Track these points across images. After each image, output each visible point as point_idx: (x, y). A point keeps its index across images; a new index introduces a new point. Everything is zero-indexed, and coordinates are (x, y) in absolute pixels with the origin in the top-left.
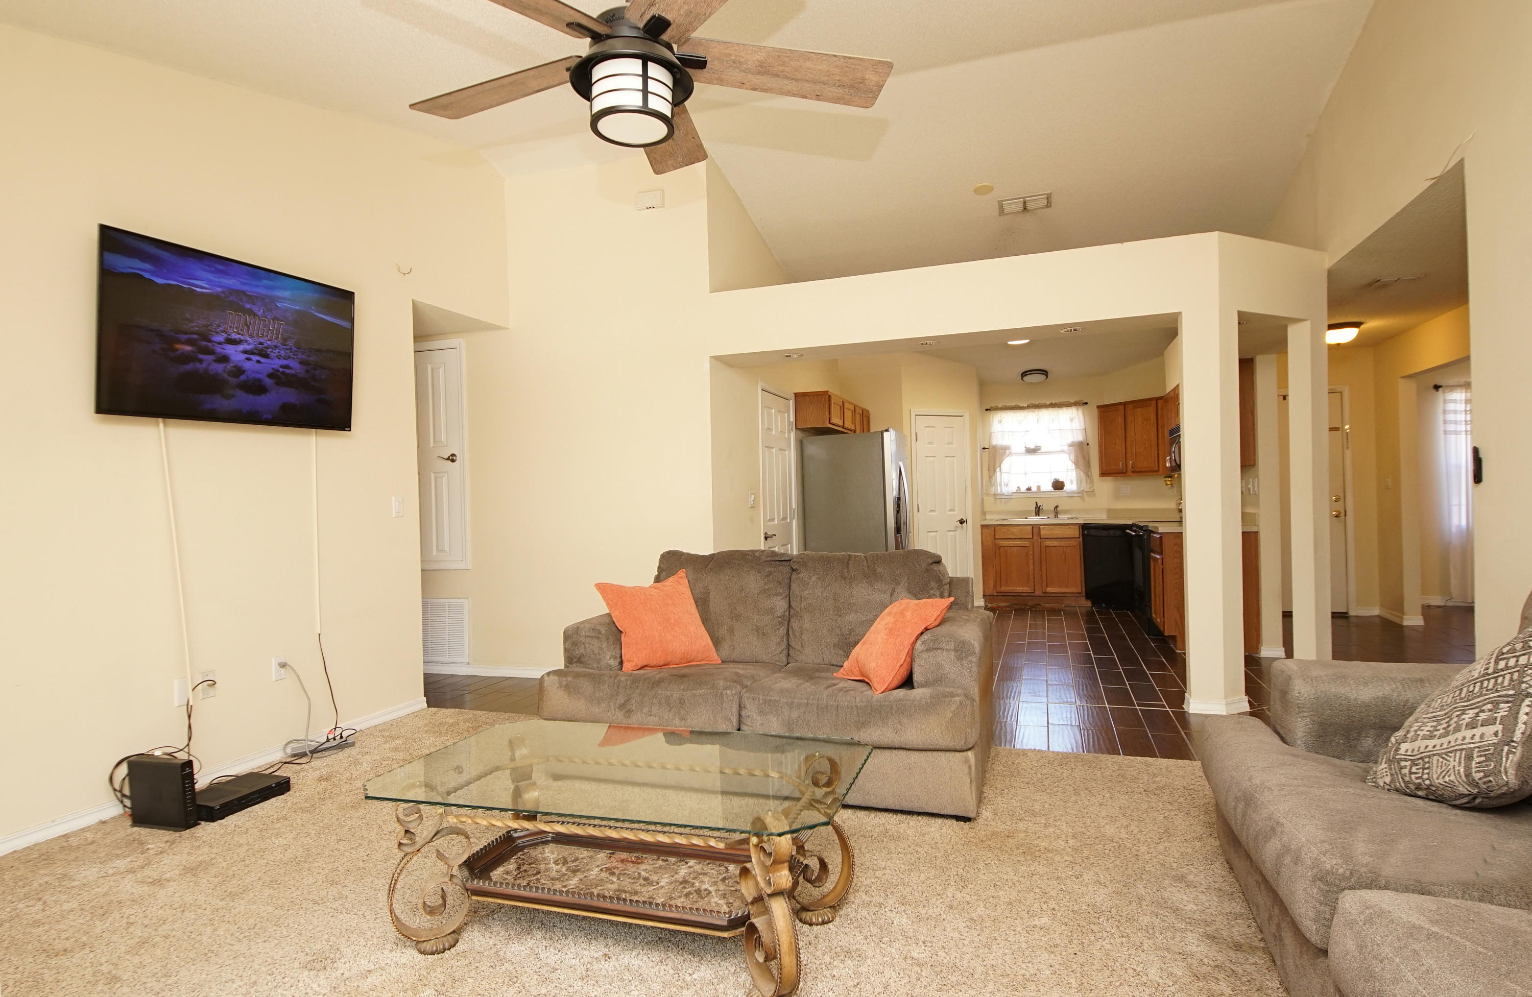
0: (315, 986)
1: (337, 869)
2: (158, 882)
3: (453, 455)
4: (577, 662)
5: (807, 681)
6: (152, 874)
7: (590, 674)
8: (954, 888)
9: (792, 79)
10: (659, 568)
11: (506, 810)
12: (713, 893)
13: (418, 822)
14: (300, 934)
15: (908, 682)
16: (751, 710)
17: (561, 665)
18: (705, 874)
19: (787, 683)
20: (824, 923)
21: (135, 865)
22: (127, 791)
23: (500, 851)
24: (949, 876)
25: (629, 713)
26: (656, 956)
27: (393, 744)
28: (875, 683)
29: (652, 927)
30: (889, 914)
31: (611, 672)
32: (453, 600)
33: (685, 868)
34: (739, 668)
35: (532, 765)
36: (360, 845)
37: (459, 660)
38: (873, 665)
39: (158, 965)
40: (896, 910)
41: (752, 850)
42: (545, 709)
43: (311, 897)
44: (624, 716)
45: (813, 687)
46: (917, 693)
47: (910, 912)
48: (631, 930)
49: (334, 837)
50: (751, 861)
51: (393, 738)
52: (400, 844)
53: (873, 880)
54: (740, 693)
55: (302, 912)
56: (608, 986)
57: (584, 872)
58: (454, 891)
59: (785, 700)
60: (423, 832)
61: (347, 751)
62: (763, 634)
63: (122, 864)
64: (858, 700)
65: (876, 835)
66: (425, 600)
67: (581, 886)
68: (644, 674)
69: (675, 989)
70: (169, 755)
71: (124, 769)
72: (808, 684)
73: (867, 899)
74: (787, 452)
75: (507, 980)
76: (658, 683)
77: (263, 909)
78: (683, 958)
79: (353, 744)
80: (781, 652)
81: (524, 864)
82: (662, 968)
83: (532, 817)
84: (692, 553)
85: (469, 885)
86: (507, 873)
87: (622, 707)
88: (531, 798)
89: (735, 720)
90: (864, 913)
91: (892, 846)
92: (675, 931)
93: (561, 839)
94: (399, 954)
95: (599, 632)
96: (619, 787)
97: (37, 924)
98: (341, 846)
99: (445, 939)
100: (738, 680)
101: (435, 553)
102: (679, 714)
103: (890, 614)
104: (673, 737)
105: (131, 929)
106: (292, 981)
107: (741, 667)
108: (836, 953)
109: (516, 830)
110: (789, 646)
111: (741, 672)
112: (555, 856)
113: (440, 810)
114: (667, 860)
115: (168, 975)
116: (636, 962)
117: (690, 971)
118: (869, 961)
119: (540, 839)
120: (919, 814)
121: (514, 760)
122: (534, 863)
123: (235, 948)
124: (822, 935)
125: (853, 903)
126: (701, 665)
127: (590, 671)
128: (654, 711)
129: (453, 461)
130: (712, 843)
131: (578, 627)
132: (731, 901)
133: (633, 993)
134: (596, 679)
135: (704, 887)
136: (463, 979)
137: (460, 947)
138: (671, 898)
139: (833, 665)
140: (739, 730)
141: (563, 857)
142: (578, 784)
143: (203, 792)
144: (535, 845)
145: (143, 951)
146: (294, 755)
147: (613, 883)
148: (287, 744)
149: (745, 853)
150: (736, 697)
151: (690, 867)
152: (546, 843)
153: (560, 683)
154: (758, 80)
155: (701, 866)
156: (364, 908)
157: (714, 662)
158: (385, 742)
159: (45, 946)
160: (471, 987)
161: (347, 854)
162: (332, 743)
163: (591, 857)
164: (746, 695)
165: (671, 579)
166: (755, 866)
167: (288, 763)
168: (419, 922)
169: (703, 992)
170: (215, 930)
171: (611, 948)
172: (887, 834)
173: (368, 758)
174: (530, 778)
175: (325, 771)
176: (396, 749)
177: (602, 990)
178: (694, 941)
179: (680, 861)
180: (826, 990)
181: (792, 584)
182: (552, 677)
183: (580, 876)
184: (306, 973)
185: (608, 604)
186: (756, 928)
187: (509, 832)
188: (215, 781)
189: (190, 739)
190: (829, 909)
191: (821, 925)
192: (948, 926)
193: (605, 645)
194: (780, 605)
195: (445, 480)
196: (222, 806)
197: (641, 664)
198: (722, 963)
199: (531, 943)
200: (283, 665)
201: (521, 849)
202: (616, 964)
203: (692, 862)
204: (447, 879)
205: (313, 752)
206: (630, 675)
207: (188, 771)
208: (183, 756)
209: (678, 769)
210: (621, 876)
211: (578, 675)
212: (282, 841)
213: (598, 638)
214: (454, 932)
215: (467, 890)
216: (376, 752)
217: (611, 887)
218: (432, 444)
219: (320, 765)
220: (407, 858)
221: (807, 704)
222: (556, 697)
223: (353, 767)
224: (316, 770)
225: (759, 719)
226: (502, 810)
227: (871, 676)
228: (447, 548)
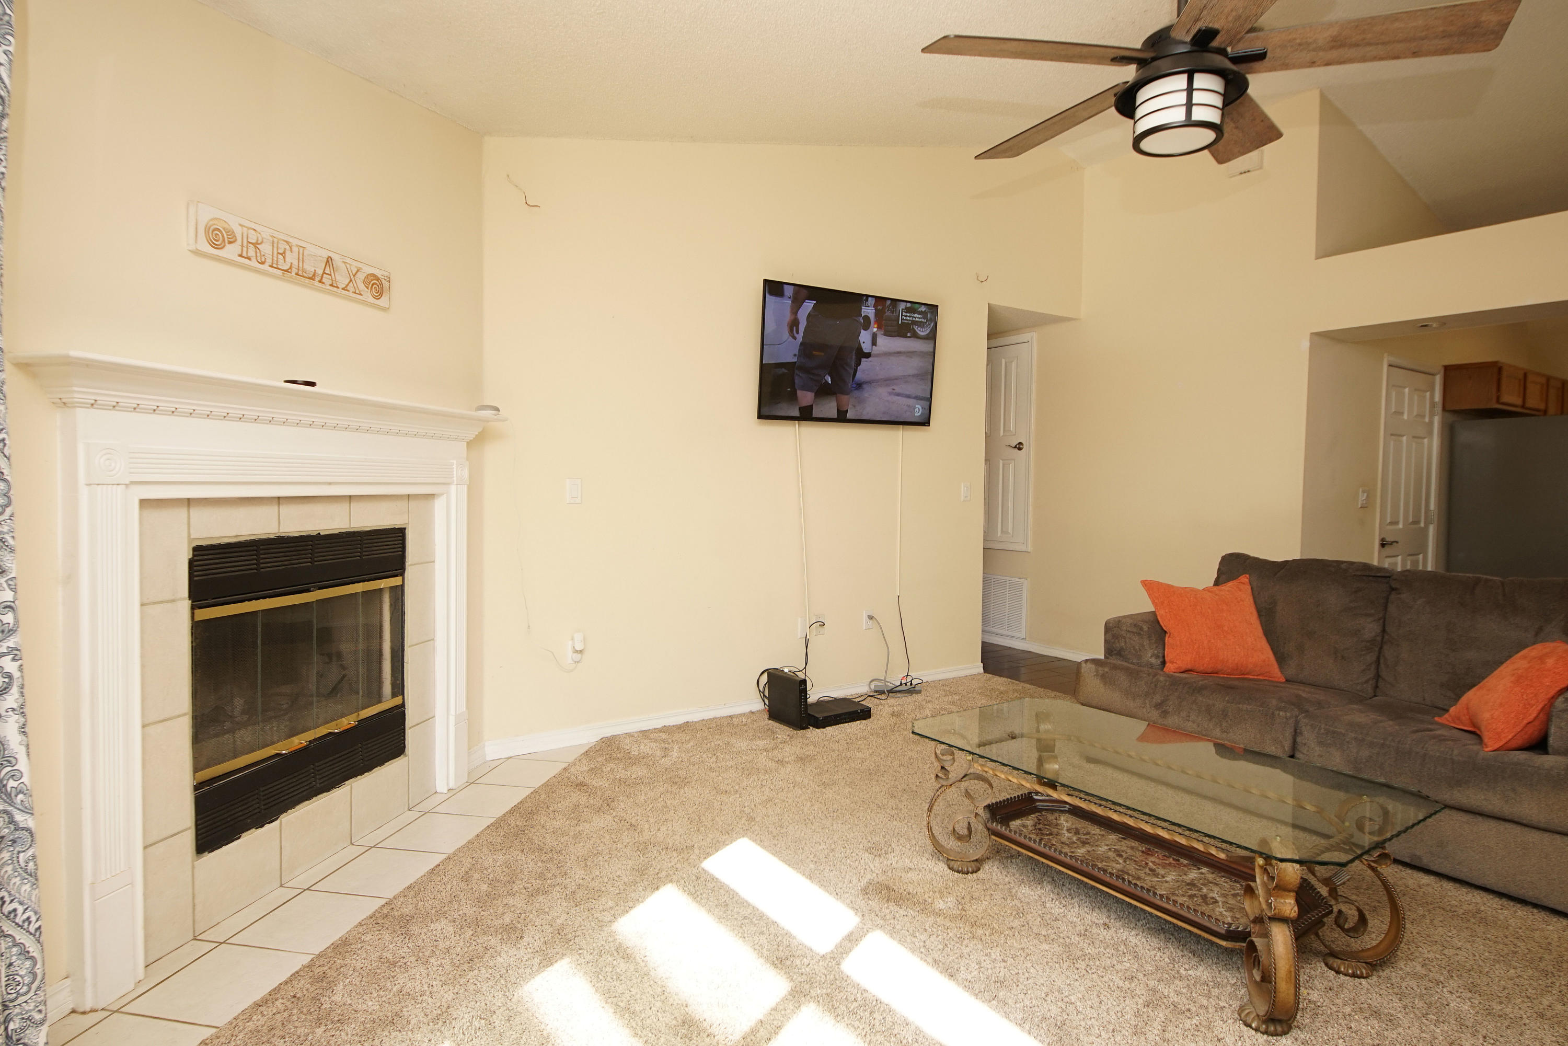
0: (872, 866)
1: (896, 787)
2: (780, 762)
3: (1020, 444)
4: (1116, 654)
5: (1392, 720)
6: (778, 755)
7: (1127, 669)
8: (1555, 997)
9: (1378, 44)
10: (1219, 570)
11: (1031, 774)
12: (1220, 903)
13: (951, 762)
14: (866, 826)
15: (1540, 745)
16: (1309, 737)
17: (1101, 656)
18: (1216, 884)
19: (1361, 717)
20: (1354, 976)
21: (769, 747)
22: (766, 694)
23: (1020, 807)
24: (1553, 983)
25: (1165, 714)
26: (1155, 942)
27: (950, 698)
28: (1486, 736)
29: (1156, 916)
30: (1447, 995)
31: (1150, 670)
32: (1013, 579)
33: (1196, 873)
34: (1304, 691)
35: (1055, 740)
36: (916, 773)
37: (1018, 635)
38: (1487, 715)
39: (777, 818)
40: (1458, 994)
41: (1257, 870)
42: (1081, 694)
43: (877, 802)
44: (1160, 716)
45: (1397, 727)
46: (1547, 761)
47: (1477, 1002)
48: (1135, 912)
49: (897, 762)
50: (1255, 881)
51: (952, 694)
52: (937, 776)
53: (1437, 956)
54: (1297, 717)
55: (869, 811)
56: (1102, 950)
57: (1093, 846)
58: (978, 827)
59: (1353, 735)
60: (956, 771)
61: (915, 696)
62: (1343, 657)
63: (761, 743)
64: (1456, 752)
65: (1461, 911)
66: (986, 575)
67: (1087, 857)
68: (1186, 678)
69: (1167, 976)
70: (794, 673)
71: (765, 678)
72: (1391, 723)
73: (1423, 971)
74: (1426, 440)
75: (1014, 913)
76: (1200, 690)
77: (843, 800)
78: (1182, 953)
79: (919, 692)
80: (1366, 682)
81: (1039, 824)
82: (1158, 954)
83: (1052, 785)
84: (1261, 557)
85: (989, 825)
86: (1024, 826)
87: (1158, 706)
88: (1052, 768)
89: (1287, 745)
90: (1413, 984)
91: (1480, 929)
92: (1180, 928)
93: (1076, 812)
94: (933, 864)
95: (1141, 629)
96: (1153, 784)
97: (712, 770)
98: (902, 770)
99: (969, 864)
100: (1298, 704)
101: (999, 534)
102: (1221, 726)
103: (1525, 657)
104: (1223, 750)
105: (763, 789)
106: (857, 857)
107: (1302, 688)
108: (1361, 1009)
109: (1037, 793)
110: (1378, 676)
111: (1304, 695)
112: (1069, 825)
113: (970, 757)
114: (1178, 860)
115: (781, 827)
116: (1133, 940)
117: (1187, 966)
118: (1400, 1030)
119: (1059, 807)
120: (1535, 906)
121: (1039, 732)
122: (1049, 825)
123: (824, 822)
124: (1349, 987)
125: (1401, 969)
126: (1259, 680)
127: (1129, 665)
128: (1193, 717)
129: (1020, 449)
130: (1213, 851)
131: (1119, 621)
132: (1237, 916)
133: (1125, 964)
134: (1133, 674)
135: (1211, 895)
136: (978, 899)
137: (980, 874)
138: (1173, 894)
139: (1437, 707)
140: (1292, 756)
141: (1076, 829)
142: (1110, 771)
143: (813, 705)
144: (1052, 811)
145: (768, 806)
146: (876, 691)
147: (1118, 863)
148: (871, 681)
149: (1251, 872)
150: (1292, 721)
151: (1202, 873)
152: (1063, 811)
153: (1097, 671)
154: (1334, 54)
155: (1213, 876)
156: (912, 821)
157: (1276, 680)
158: (945, 696)
159: (716, 785)
160: (984, 908)
161: (905, 777)
162: (903, 688)
163: (1103, 835)
164: (1303, 721)
165: (1230, 584)
166: (1259, 887)
167: (872, 696)
168: (950, 844)
169: (1196, 988)
170: (812, 805)
171: (1112, 921)
172: (1478, 916)
173: (930, 705)
174: (1053, 751)
175: (897, 709)
176: (953, 703)
177: (1097, 951)
178: (1198, 943)
179: (1193, 865)
180: (1336, 1037)
181: (1389, 605)
182: (1089, 665)
183: (1088, 848)
184: (867, 855)
185: (1153, 602)
186: (1255, 946)
187: (1030, 793)
188: (821, 699)
189: (806, 664)
190: (1364, 964)
191: (1351, 977)
192: (1528, 1032)
193: (1146, 643)
194: (1370, 628)
195: (1011, 466)
196: (825, 718)
197: (1184, 667)
198: (1223, 972)
199: (1040, 891)
200: (871, 618)
201: (1040, 811)
202: (1114, 935)
203: (1204, 870)
204: (973, 816)
205: (890, 691)
206: (1168, 676)
207: (803, 687)
208: (801, 676)
209: (1215, 781)
210: (1128, 860)
211: (1115, 667)
212: (861, 755)
213: (1139, 634)
214: (976, 860)
215: (988, 829)
216: (937, 702)
217: (1117, 866)
218: (1002, 433)
219: (893, 704)
220: (942, 789)
221: (1383, 745)
222: (1092, 684)
223: (917, 710)
224: (891, 706)
225: (1318, 750)
226: (1026, 772)
227: (1483, 728)
228: (1010, 530)
